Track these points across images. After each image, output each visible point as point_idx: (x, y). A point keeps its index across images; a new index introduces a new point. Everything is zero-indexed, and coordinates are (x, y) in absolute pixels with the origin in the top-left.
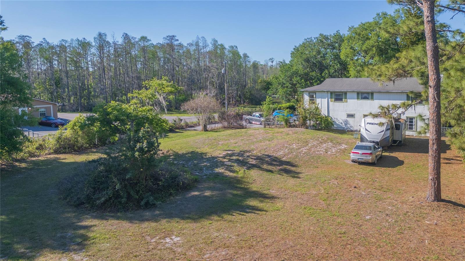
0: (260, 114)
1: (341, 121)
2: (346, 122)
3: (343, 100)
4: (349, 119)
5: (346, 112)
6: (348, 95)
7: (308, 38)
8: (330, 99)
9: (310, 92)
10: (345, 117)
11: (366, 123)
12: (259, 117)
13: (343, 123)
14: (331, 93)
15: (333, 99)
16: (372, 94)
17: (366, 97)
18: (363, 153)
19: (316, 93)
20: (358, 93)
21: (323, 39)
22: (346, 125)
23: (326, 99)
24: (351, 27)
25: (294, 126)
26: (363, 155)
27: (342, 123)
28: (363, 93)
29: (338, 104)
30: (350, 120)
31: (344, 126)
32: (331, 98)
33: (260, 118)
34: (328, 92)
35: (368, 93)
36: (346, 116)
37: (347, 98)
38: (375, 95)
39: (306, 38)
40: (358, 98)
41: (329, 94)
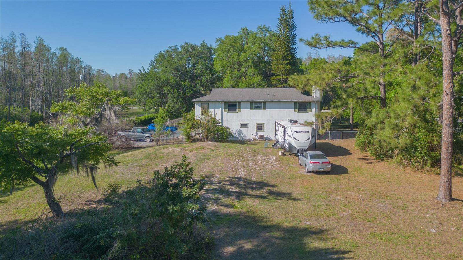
0: (142, 129)
1: (234, 131)
2: (239, 131)
3: (237, 110)
4: (242, 129)
5: (240, 121)
6: (242, 105)
7: (172, 46)
8: (223, 110)
9: (203, 102)
10: (238, 127)
11: (293, 132)
12: (141, 133)
13: (237, 133)
14: (225, 103)
15: (227, 110)
16: (264, 103)
17: (259, 106)
18: (323, 163)
19: (208, 103)
20: (251, 103)
21: (189, 49)
22: (239, 135)
23: (220, 110)
24: (218, 39)
25: (198, 140)
26: (324, 164)
27: (235, 133)
28: (255, 103)
29: (232, 114)
30: (244, 130)
31: (238, 136)
32: (225, 108)
33: (143, 133)
34: (222, 102)
35: (261, 103)
36: (240, 126)
37: (241, 108)
38: (267, 104)
39: (170, 46)
40: (251, 108)
41: (223, 105)
